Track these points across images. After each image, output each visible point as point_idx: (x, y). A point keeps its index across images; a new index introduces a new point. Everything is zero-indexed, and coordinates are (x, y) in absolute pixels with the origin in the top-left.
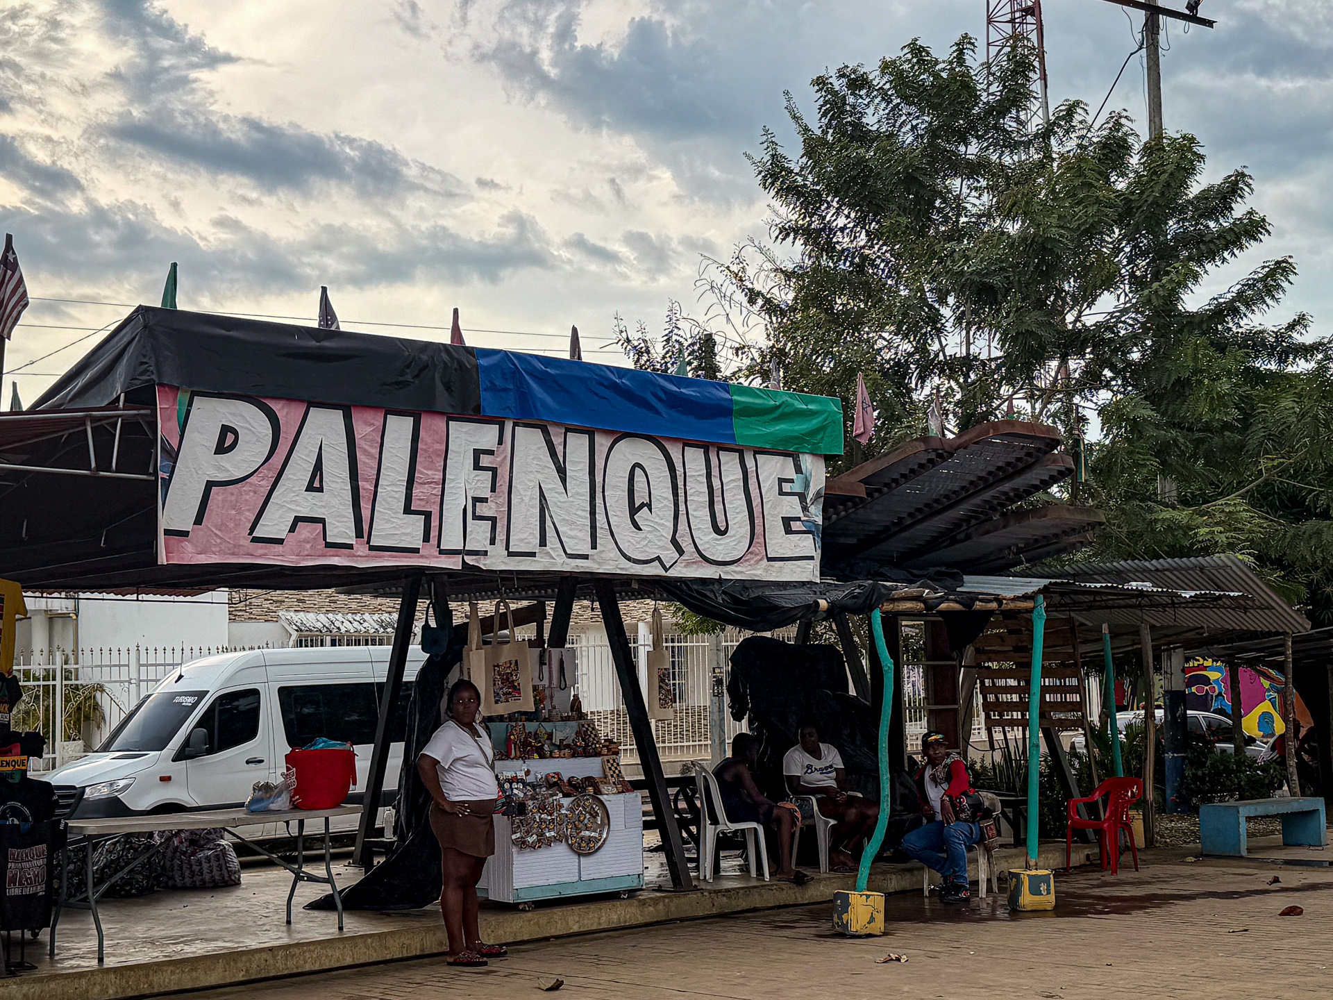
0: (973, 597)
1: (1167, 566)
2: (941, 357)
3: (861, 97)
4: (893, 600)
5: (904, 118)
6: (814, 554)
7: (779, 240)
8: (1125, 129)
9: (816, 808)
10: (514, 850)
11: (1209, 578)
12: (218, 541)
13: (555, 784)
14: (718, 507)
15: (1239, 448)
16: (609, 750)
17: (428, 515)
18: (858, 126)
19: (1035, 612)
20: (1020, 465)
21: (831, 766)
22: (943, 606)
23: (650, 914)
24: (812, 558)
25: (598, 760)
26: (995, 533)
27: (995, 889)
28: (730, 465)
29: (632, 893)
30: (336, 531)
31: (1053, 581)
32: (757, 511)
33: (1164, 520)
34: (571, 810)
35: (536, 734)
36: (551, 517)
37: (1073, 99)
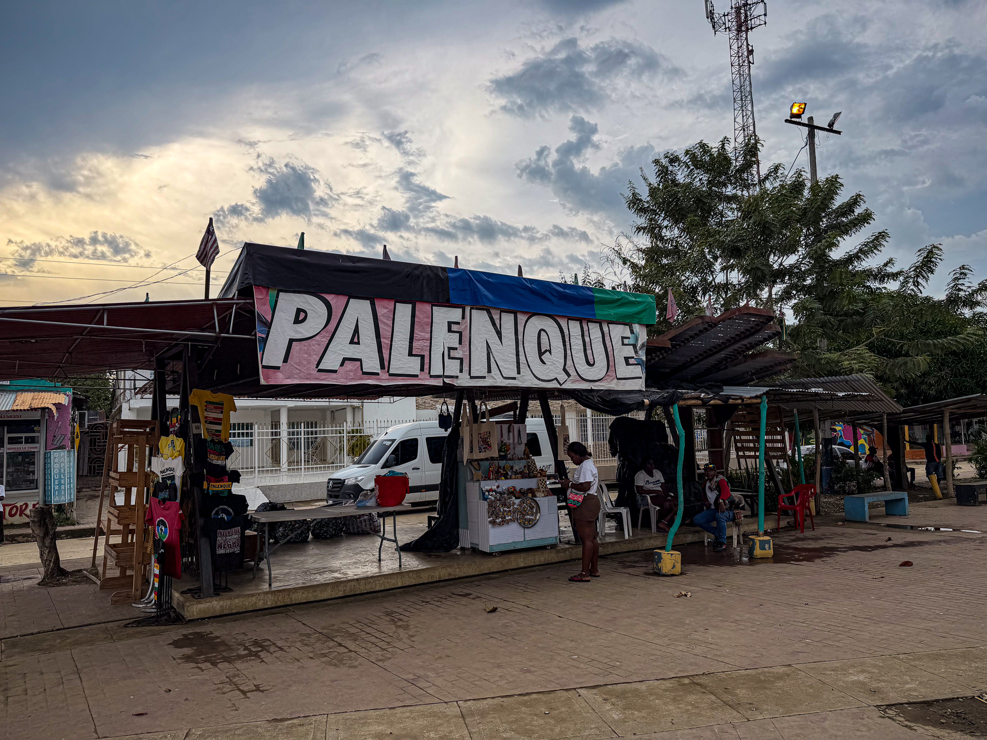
0: (728, 397)
1: (828, 380)
2: (713, 284)
3: (675, 166)
4: (685, 399)
5: (695, 175)
6: (641, 375)
7: (636, 233)
8: (804, 177)
9: (649, 501)
10: (490, 526)
11: (851, 386)
12: (298, 371)
13: (512, 492)
14: (589, 352)
15: (860, 324)
16: (541, 474)
17: (422, 357)
18: (674, 181)
19: (762, 405)
20: (753, 330)
21: (658, 481)
22: (712, 402)
23: (562, 556)
24: (641, 378)
25: (535, 480)
26: (740, 366)
27: (742, 542)
28: (594, 331)
29: (553, 546)
30: (368, 366)
31: (771, 388)
32: (610, 353)
33: (825, 358)
34: (520, 505)
35: (504, 467)
36: (494, 357)
37: (777, 162)
